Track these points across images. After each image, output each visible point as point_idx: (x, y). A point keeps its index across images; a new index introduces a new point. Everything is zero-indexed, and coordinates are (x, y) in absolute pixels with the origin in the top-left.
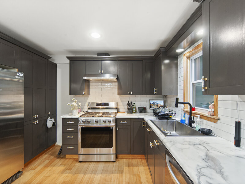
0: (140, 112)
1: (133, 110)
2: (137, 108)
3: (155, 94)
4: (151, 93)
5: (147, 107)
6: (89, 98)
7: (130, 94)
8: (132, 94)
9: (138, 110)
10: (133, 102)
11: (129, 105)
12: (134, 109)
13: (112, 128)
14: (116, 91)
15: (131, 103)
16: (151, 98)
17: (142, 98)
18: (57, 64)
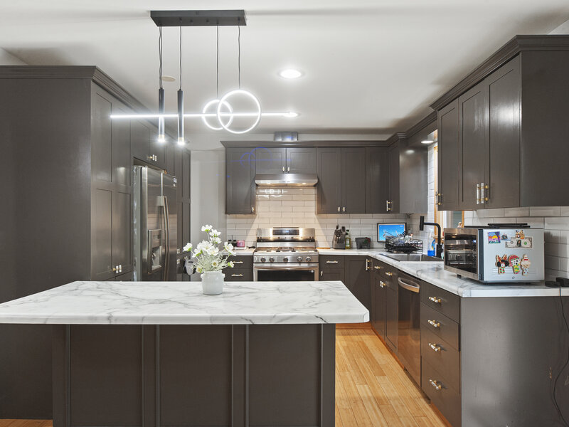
0: (360, 247)
1: (346, 244)
2: (353, 239)
3: (389, 212)
4: (383, 211)
5: (374, 239)
6: (256, 221)
7: (341, 212)
8: (346, 213)
9: (355, 245)
10: (346, 229)
11: (338, 233)
12: (348, 242)
13: (312, 271)
14: (312, 205)
15: (343, 228)
16: (381, 221)
17: (363, 221)
18: (192, 152)
